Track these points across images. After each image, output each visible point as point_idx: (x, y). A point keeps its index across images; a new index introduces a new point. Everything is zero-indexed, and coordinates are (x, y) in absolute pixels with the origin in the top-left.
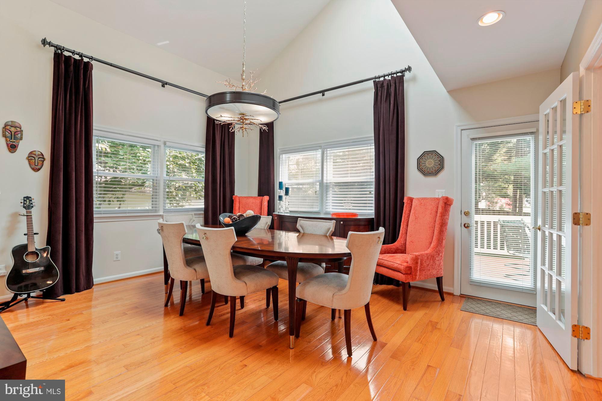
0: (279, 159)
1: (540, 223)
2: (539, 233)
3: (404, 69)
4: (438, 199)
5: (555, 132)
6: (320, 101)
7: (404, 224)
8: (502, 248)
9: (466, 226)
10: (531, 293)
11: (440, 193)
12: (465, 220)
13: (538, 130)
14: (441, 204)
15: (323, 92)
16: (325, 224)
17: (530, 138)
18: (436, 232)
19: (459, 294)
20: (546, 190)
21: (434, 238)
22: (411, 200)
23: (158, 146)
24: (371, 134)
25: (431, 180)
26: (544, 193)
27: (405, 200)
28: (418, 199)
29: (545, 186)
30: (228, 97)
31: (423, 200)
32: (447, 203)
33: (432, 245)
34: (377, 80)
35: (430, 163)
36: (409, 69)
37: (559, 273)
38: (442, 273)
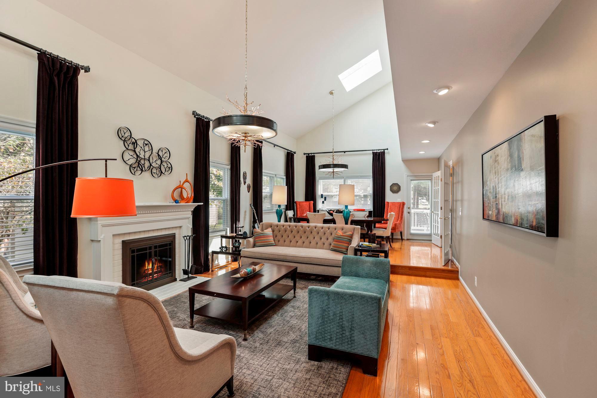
0: (318, 182)
1: (433, 210)
2: (433, 213)
3: (385, 149)
4: (400, 203)
5: (437, 180)
6: (344, 155)
7: (386, 213)
8: (417, 226)
9: (409, 213)
10: (430, 235)
11: (399, 200)
12: (408, 210)
13: (432, 179)
14: (401, 204)
15: (345, 152)
16: (361, 213)
17: (430, 181)
18: (400, 215)
19: (406, 239)
20: (434, 200)
21: (400, 217)
22: (388, 203)
23: (273, 177)
24: (371, 174)
25: (395, 195)
26: (434, 201)
27: (386, 203)
28: (391, 203)
29: (434, 199)
30: (332, 166)
31: (393, 203)
32: (404, 204)
33: (399, 220)
34: (373, 151)
35: (395, 188)
36: (387, 149)
37: (438, 224)
38: (402, 231)
